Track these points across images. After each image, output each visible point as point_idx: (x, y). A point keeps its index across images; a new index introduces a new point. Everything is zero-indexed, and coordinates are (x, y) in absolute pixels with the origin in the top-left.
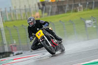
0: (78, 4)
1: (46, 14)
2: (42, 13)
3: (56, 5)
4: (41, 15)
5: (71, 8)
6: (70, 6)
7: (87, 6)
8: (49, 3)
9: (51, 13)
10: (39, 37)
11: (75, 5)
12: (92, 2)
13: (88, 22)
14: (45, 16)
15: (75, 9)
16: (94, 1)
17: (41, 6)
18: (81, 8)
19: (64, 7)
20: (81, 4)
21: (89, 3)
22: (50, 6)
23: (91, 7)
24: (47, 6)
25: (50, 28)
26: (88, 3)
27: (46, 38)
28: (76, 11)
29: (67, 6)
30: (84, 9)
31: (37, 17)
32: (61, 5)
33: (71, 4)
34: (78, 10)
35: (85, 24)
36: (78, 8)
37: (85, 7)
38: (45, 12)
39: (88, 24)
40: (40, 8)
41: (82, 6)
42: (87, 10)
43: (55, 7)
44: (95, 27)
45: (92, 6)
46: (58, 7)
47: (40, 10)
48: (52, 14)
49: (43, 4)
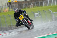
1: (12, 9)
2: (9, 9)
4: (9, 10)
5: (26, 6)
6: (26, 5)
8: (14, 3)
10: (21, 19)
11: (28, 4)
13: (36, 14)
15: (29, 6)
16: (39, 2)
17: (9, 5)
18: (32, 6)
19: (22, 5)
20: (32, 4)
21: (37, 3)
22: (14, 5)
23: (38, 5)
24: (12, 5)
25: (27, 14)
26: (36, 3)
27: (25, 20)
28: (29, 8)
29: (24, 5)
30: (33, 6)
31: (6, 11)
33: (26, 3)
34: (30, 7)
35: (34, 15)
37: (35, 5)
38: (11, 8)
39: (36, 15)
40: (8, 6)
41: (32, 5)
42: (36, 7)
43: (17, 5)
44: (40, 17)
46: (19, 5)
47: (8, 7)
49: (10, 3)
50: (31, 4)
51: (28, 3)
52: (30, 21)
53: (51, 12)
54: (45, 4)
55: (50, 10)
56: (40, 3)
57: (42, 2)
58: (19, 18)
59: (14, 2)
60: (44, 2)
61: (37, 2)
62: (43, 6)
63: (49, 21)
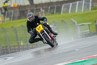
0: (40, 9)
1: (8, 19)
2: (4, 18)
3: (18, 10)
4: (3, 20)
7: (49, 10)
8: (12, 8)
9: (13, 17)
10: (39, 31)
12: (54, 7)
14: (7, 21)
15: (37, 13)
16: (55, 6)
17: (3, 11)
19: (26, 12)
20: (43, 9)
21: (51, 8)
22: (13, 11)
23: (52, 12)
24: (9, 11)
26: (49, 8)
27: (46, 32)
30: (45, 13)
32: (23, 9)
33: (32, 9)
34: (40, 15)
36: (40, 13)
37: (47, 12)
38: (7, 17)
40: (2, 13)
41: (43, 11)
42: (49, 15)
43: (17, 12)
45: (54, 11)
46: (20, 11)
47: (3, 15)
48: (14, 19)
50: (41, 9)
51: (35, 8)
52: (52, 35)
53: (75, 23)
54: (66, 9)
55: (73, 20)
56: (57, 8)
57: (60, 5)
58: (35, 30)
59: (12, 6)
60: (63, 6)
61: (51, 6)
62: (62, 13)
63: (72, 39)
